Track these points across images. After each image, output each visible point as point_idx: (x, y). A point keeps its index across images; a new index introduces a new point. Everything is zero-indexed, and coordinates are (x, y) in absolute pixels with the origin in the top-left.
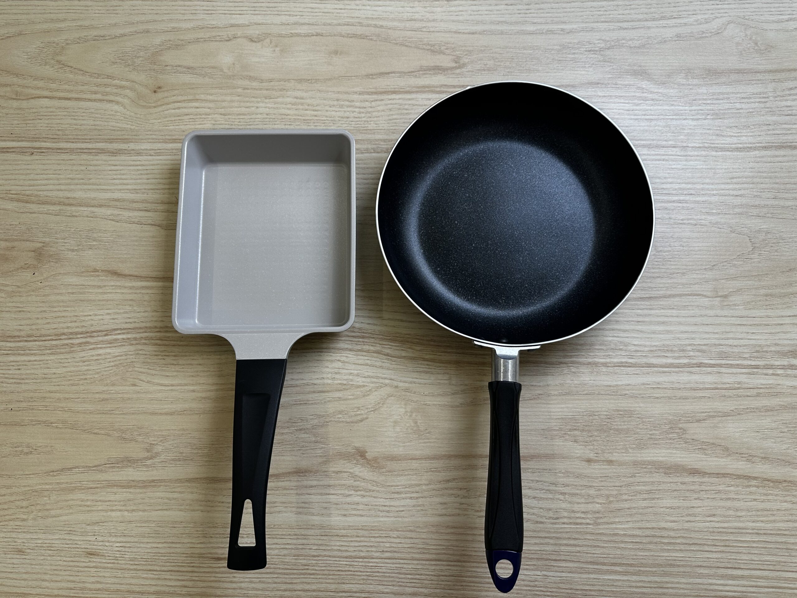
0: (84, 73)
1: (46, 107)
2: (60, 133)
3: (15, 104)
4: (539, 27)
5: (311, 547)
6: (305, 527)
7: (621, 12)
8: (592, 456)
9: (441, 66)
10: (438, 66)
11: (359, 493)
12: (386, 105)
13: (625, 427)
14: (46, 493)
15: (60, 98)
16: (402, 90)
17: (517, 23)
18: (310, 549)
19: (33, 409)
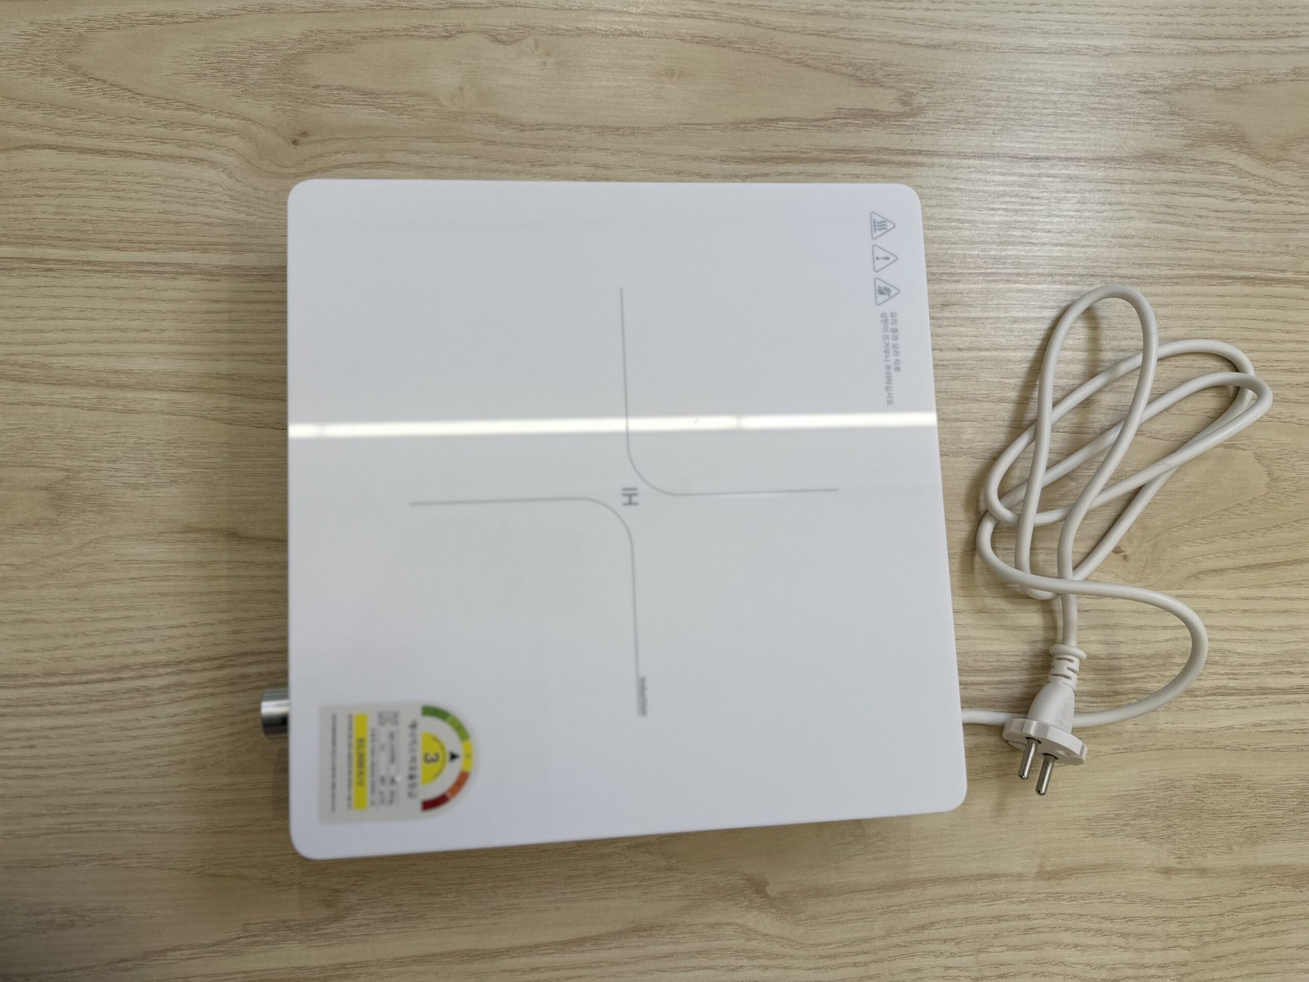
9: (877, 111)
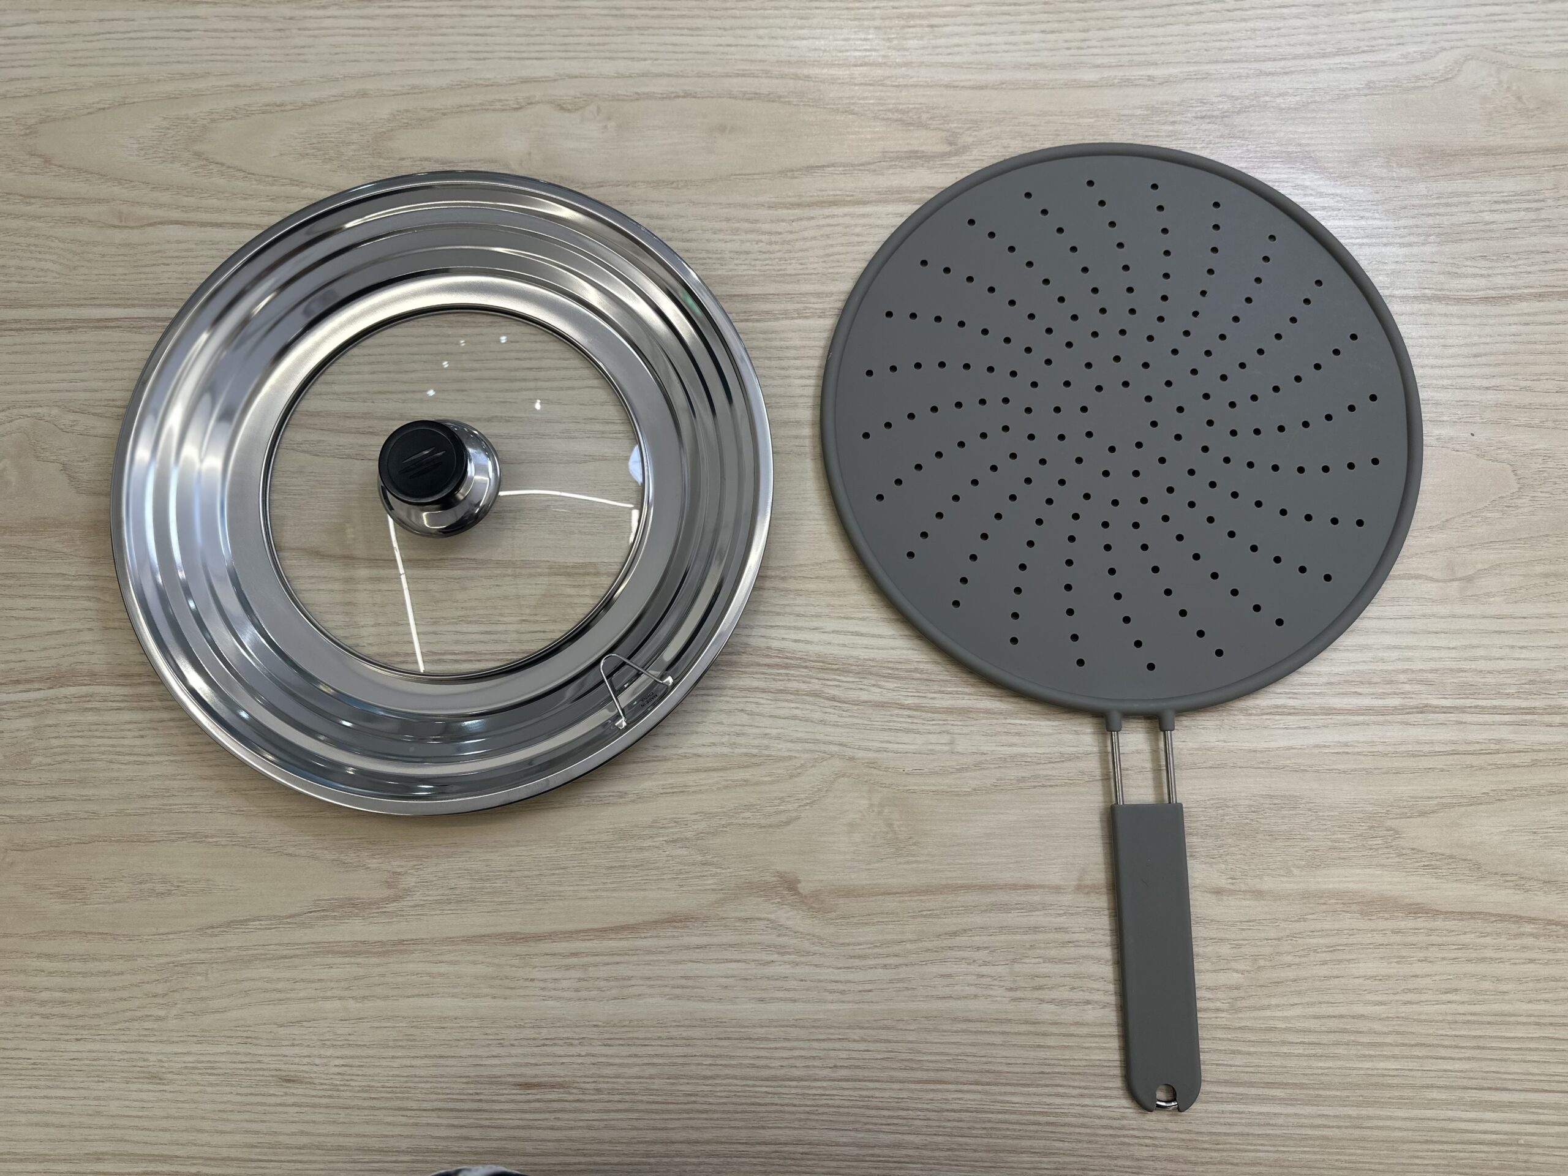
0: (248, 175)
1: (178, 242)
3: (119, 236)
4: (1106, 73)
5: (700, 1060)
6: (687, 1023)
7: (1260, 42)
8: (1223, 882)
10: (917, 152)
11: (787, 958)
12: (819, 227)
13: (1285, 827)
14: (201, 968)
15: (203, 224)
16: (849, 199)
17: (1063, 67)
18: (699, 1064)
19: (170, 811)
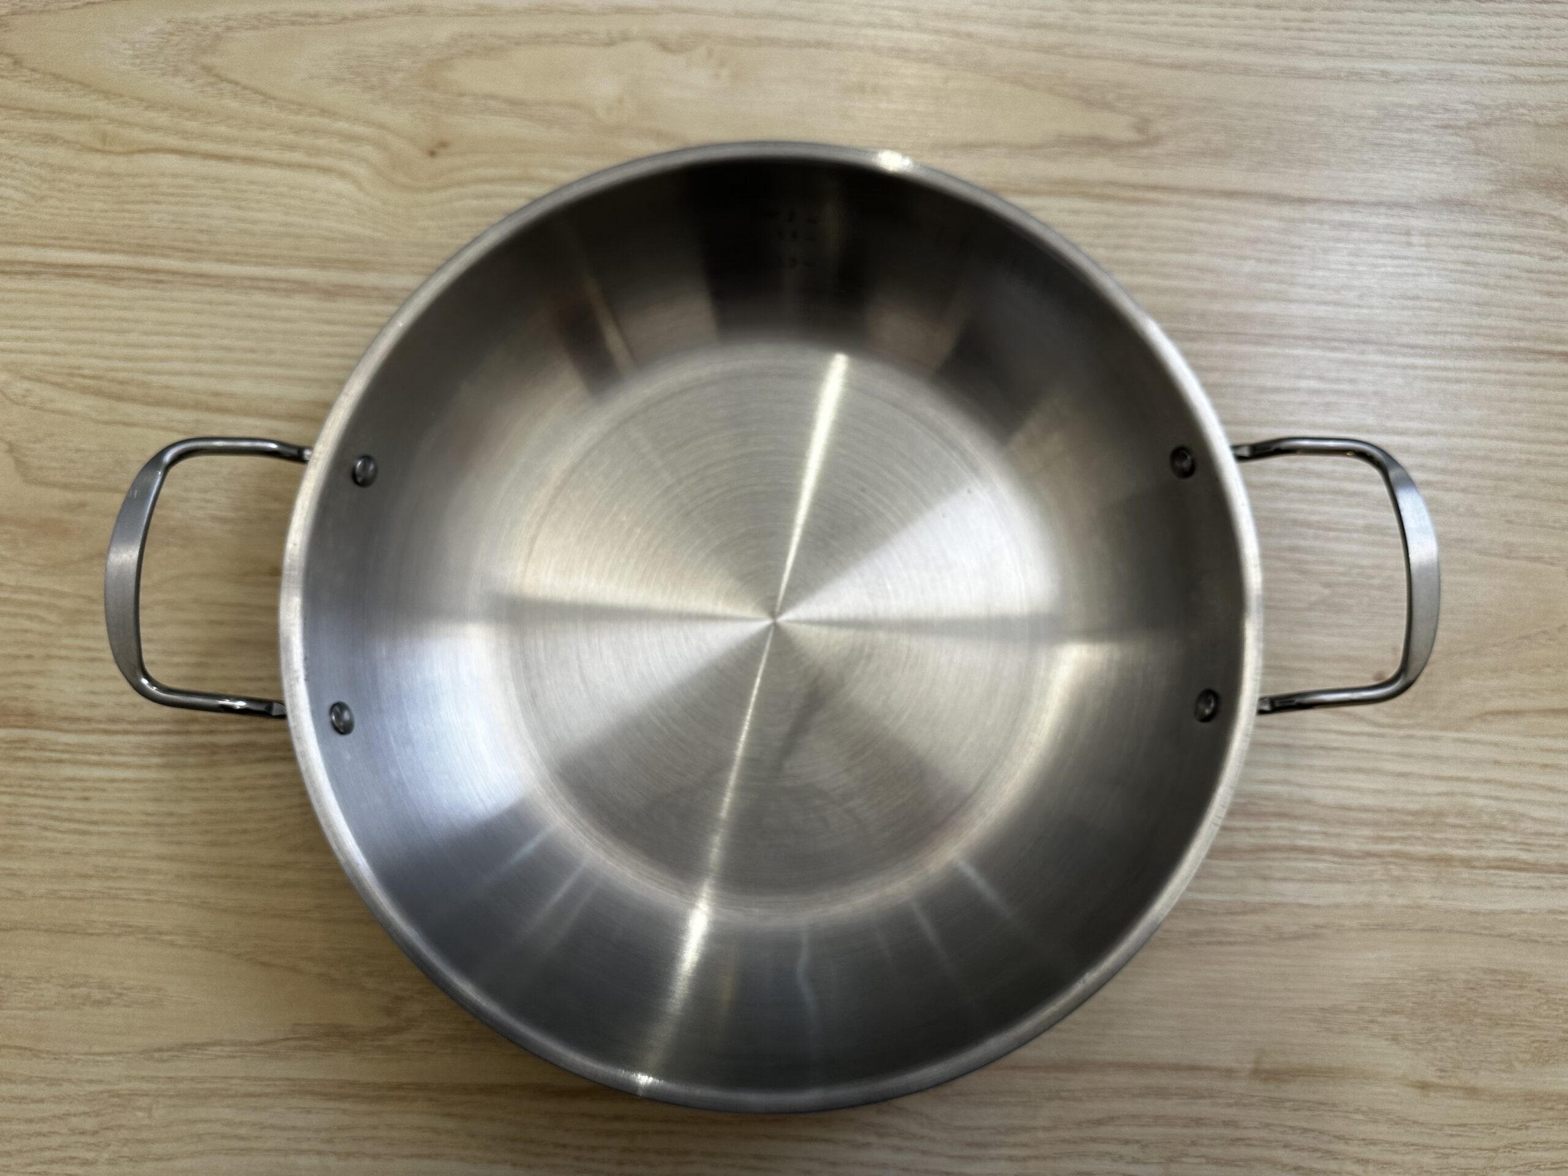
2: (204, 238)
9: (1105, 138)
